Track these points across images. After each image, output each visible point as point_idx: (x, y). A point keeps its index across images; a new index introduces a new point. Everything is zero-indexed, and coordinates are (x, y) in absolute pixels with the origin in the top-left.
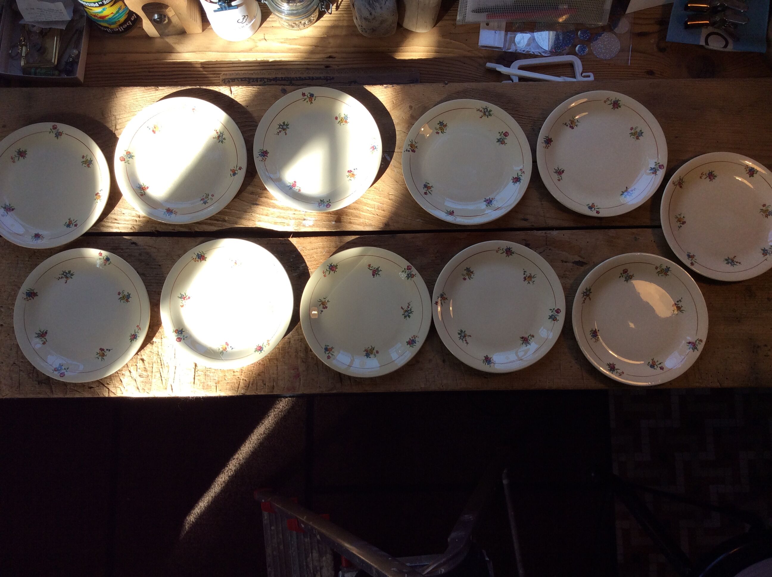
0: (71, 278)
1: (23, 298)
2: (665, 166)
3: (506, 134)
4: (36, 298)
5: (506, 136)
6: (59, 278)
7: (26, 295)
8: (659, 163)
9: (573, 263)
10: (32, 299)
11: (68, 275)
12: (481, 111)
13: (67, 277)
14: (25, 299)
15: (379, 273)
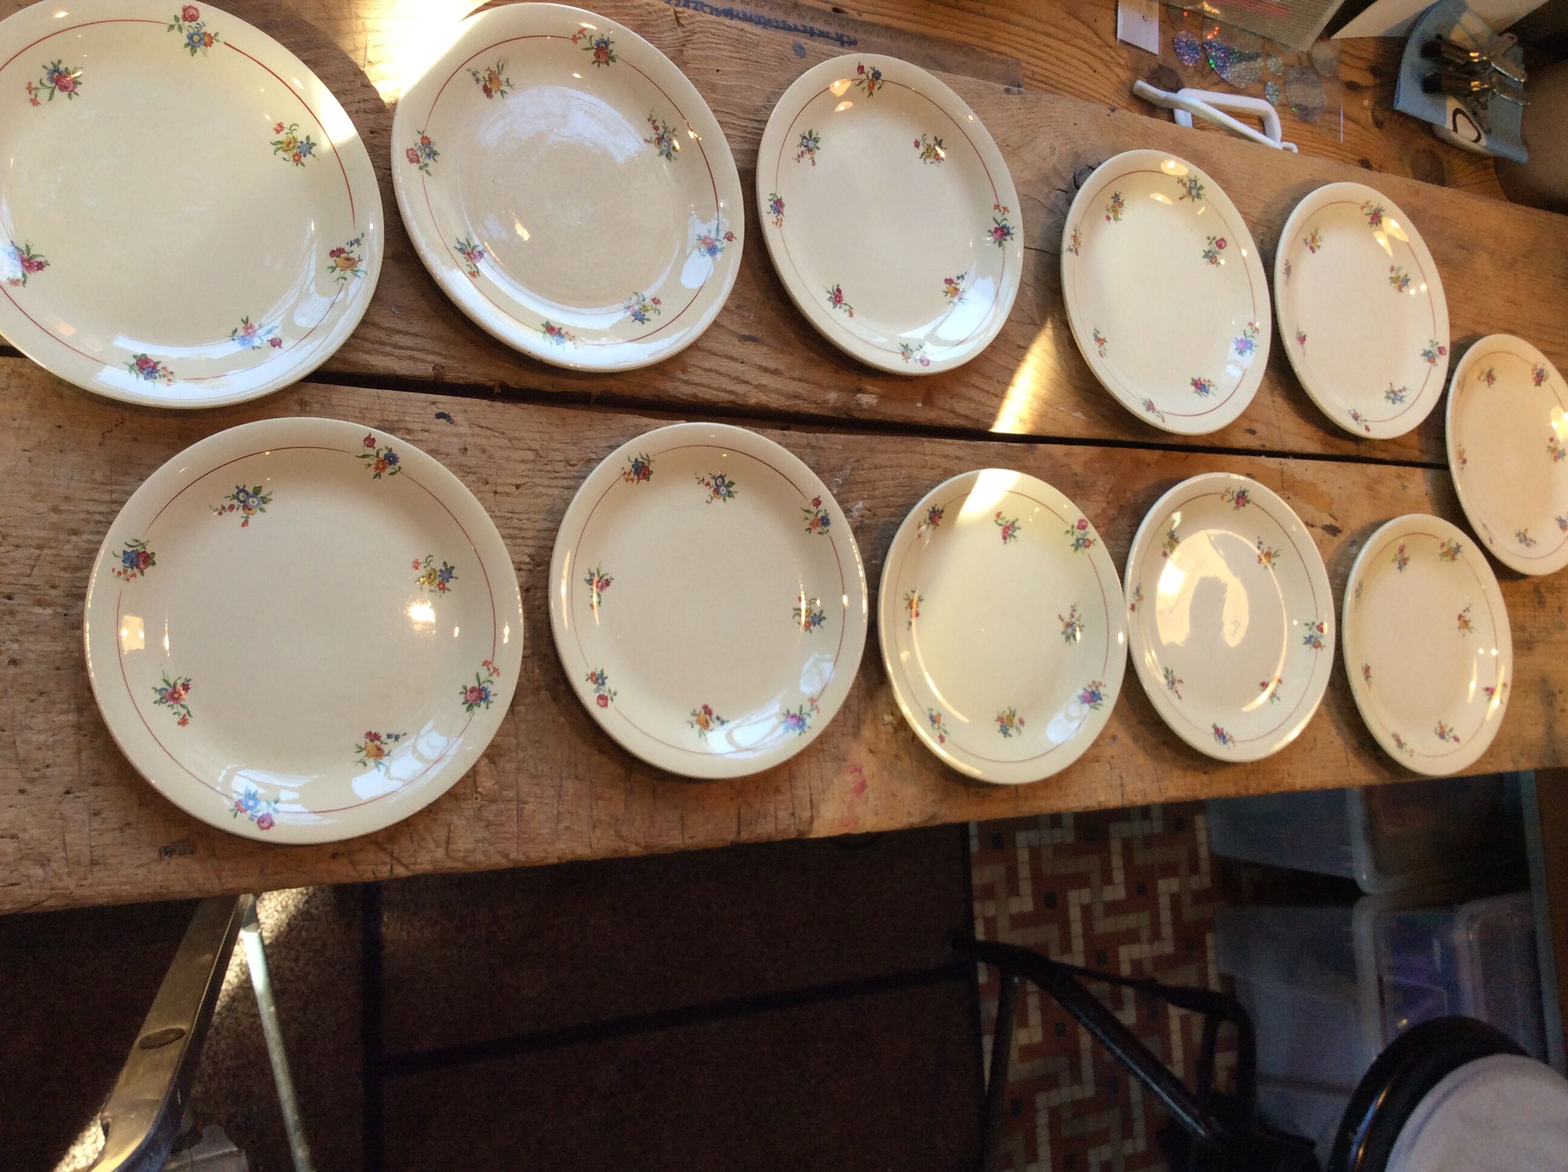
0: (262, 510)
1: (113, 570)
2: (1448, 348)
3: (1221, 244)
4: (149, 571)
5: (1220, 247)
6: (223, 508)
7: (123, 561)
8: (1437, 343)
9: (1322, 528)
10: (139, 574)
11: (251, 500)
12: (1184, 185)
13: (246, 508)
14: (119, 573)
15: (1015, 534)
